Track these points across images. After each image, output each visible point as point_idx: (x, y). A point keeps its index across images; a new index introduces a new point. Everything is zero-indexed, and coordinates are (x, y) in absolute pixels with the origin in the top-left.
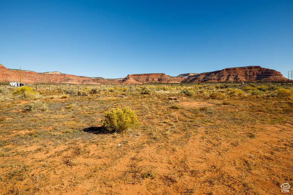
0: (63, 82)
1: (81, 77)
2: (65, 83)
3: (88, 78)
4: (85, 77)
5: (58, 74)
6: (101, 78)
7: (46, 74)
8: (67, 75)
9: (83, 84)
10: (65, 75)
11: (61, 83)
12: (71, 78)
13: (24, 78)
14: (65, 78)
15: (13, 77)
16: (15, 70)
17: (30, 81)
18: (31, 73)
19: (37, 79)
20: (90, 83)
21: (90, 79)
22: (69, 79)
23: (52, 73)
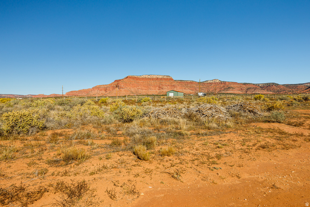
0: (223, 92)
1: (245, 84)
2: (225, 92)
3: (254, 84)
4: (250, 84)
5: (217, 82)
6: (273, 83)
7: (205, 82)
8: (227, 83)
9: (247, 93)
10: (225, 83)
11: (220, 92)
12: (232, 86)
13: (186, 88)
14: (225, 86)
15: (178, 87)
16: (179, 80)
17: (191, 91)
18: (192, 82)
19: (197, 89)
20: (257, 92)
21: (256, 87)
22: (229, 88)
23: (211, 82)
